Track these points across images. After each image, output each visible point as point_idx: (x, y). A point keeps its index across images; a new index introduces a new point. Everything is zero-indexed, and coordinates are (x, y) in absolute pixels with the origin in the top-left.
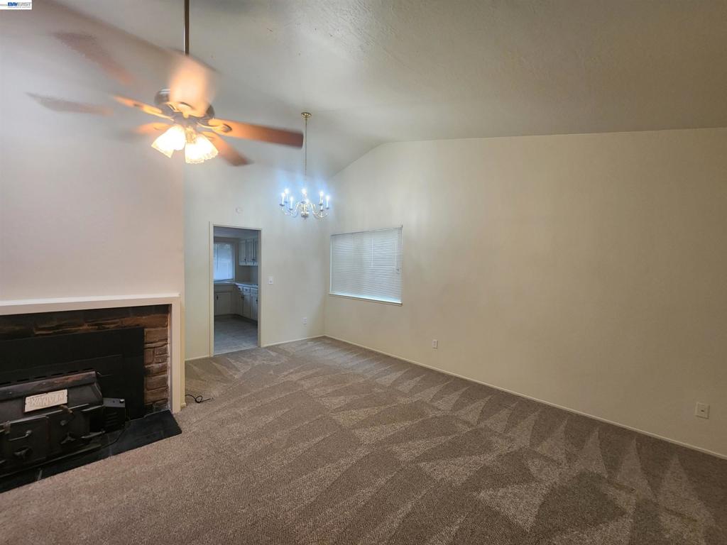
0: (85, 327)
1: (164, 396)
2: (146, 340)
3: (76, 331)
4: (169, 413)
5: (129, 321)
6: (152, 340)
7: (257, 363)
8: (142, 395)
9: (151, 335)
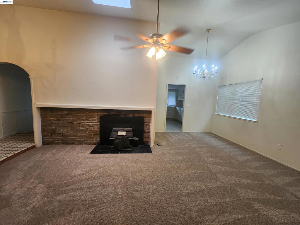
0: (130, 115)
1: (148, 141)
2: (145, 121)
3: (128, 116)
4: (149, 146)
5: (141, 115)
6: (146, 122)
7: (180, 137)
8: (143, 139)
9: (146, 120)
